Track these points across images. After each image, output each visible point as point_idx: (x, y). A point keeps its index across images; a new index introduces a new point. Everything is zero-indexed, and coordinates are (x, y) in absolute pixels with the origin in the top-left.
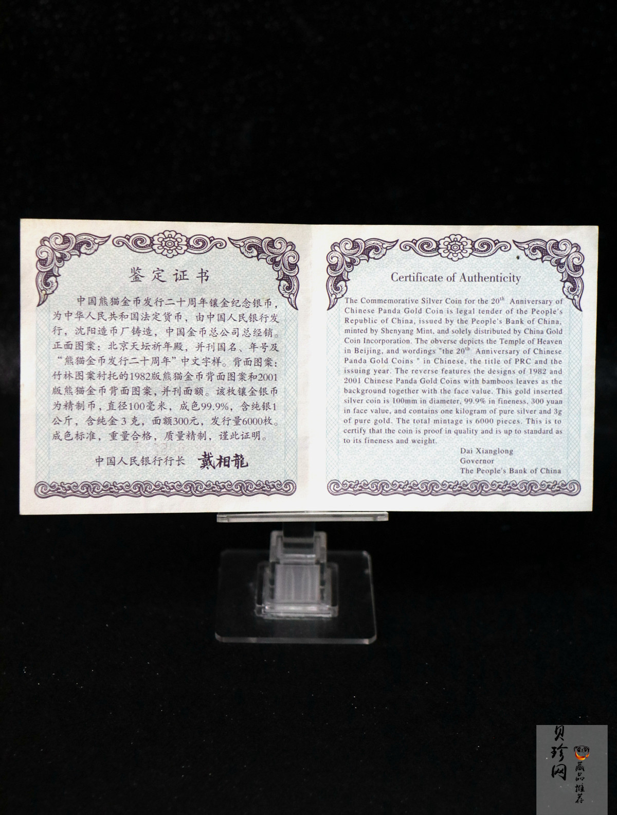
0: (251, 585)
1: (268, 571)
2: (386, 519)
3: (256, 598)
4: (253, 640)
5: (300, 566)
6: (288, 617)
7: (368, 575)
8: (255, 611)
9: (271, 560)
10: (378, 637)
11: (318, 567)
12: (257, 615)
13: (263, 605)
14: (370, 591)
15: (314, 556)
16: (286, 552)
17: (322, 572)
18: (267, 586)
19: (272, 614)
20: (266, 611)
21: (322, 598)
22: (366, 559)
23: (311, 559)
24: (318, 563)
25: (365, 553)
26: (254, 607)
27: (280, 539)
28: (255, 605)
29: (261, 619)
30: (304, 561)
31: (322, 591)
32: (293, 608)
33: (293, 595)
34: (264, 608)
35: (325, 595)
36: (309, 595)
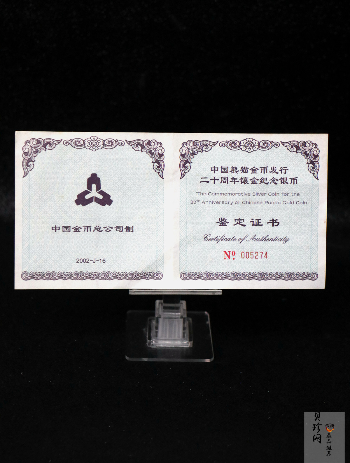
0: (144, 329)
1: (154, 322)
2: (221, 294)
3: (147, 336)
4: (145, 360)
5: (172, 319)
6: (165, 347)
7: (208, 325)
8: (147, 344)
9: (156, 316)
10: (214, 358)
11: (182, 320)
12: (148, 346)
13: (151, 341)
14: (209, 332)
15: (179, 314)
16: (164, 312)
17: (184, 323)
18: (154, 330)
19: (157, 345)
20: (153, 344)
21: (184, 336)
22: (207, 316)
23: (178, 315)
24: (182, 317)
25: (206, 313)
26: (146, 342)
27: (161, 305)
28: (147, 341)
29: (150, 348)
30: (174, 316)
31: (184, 333)
32: (167, 342)
33: (168, 335)
34: (152, 342)
35: (185, 335)
36: (177, 335)
